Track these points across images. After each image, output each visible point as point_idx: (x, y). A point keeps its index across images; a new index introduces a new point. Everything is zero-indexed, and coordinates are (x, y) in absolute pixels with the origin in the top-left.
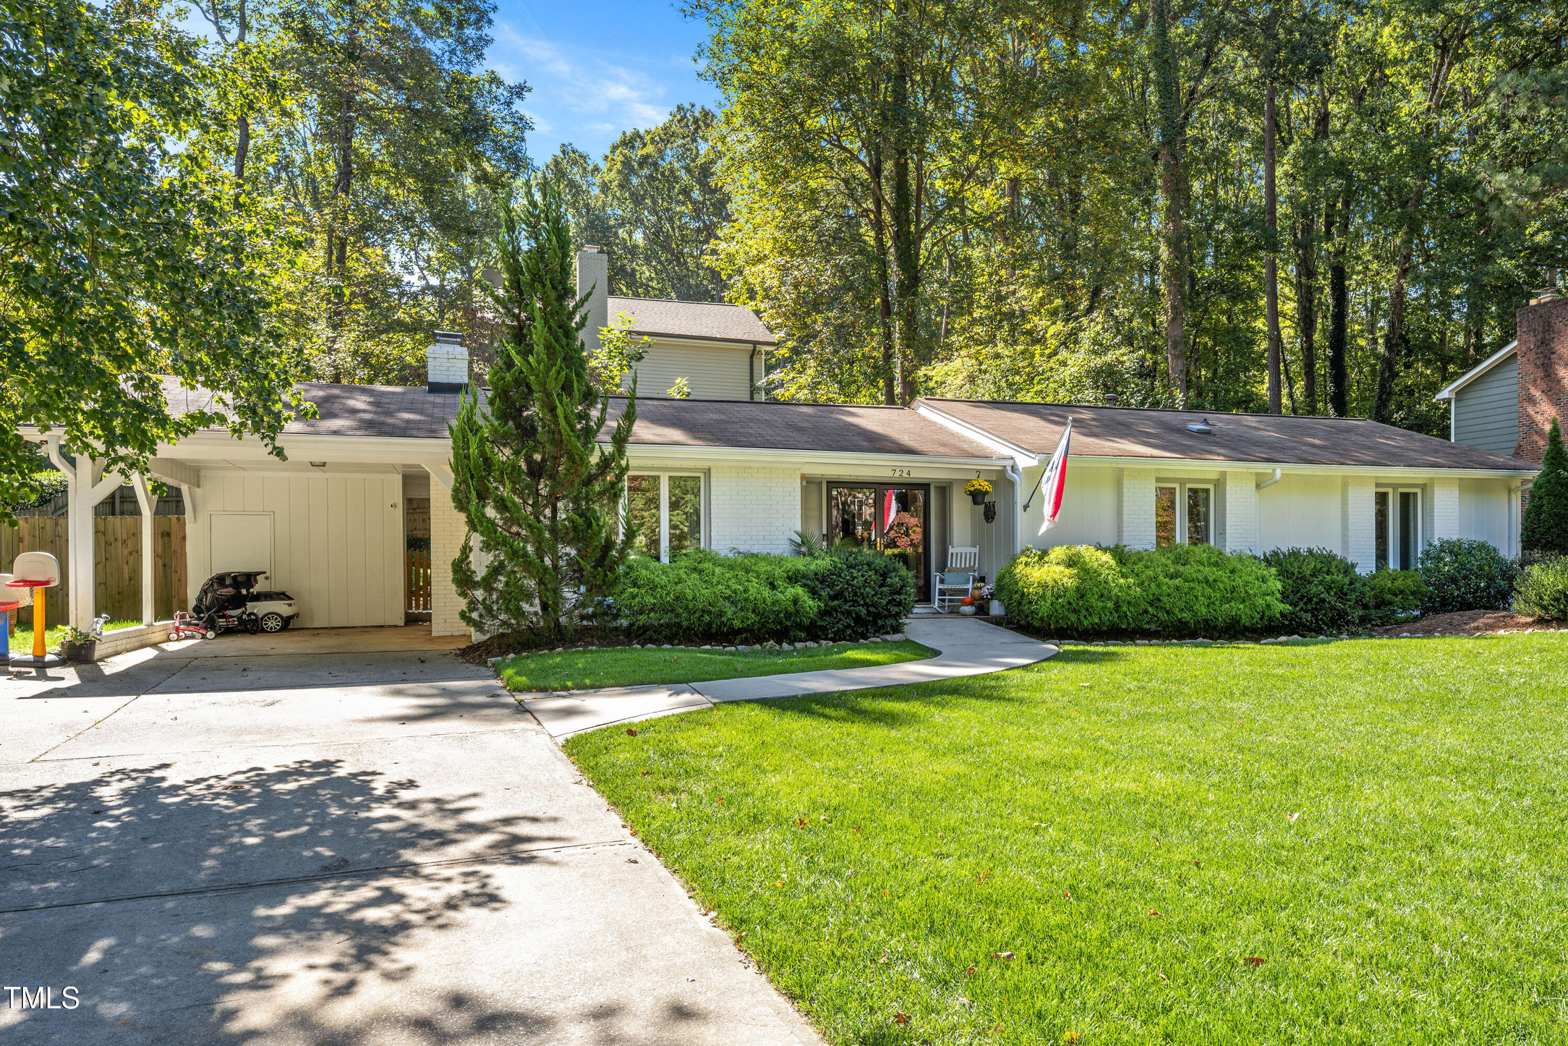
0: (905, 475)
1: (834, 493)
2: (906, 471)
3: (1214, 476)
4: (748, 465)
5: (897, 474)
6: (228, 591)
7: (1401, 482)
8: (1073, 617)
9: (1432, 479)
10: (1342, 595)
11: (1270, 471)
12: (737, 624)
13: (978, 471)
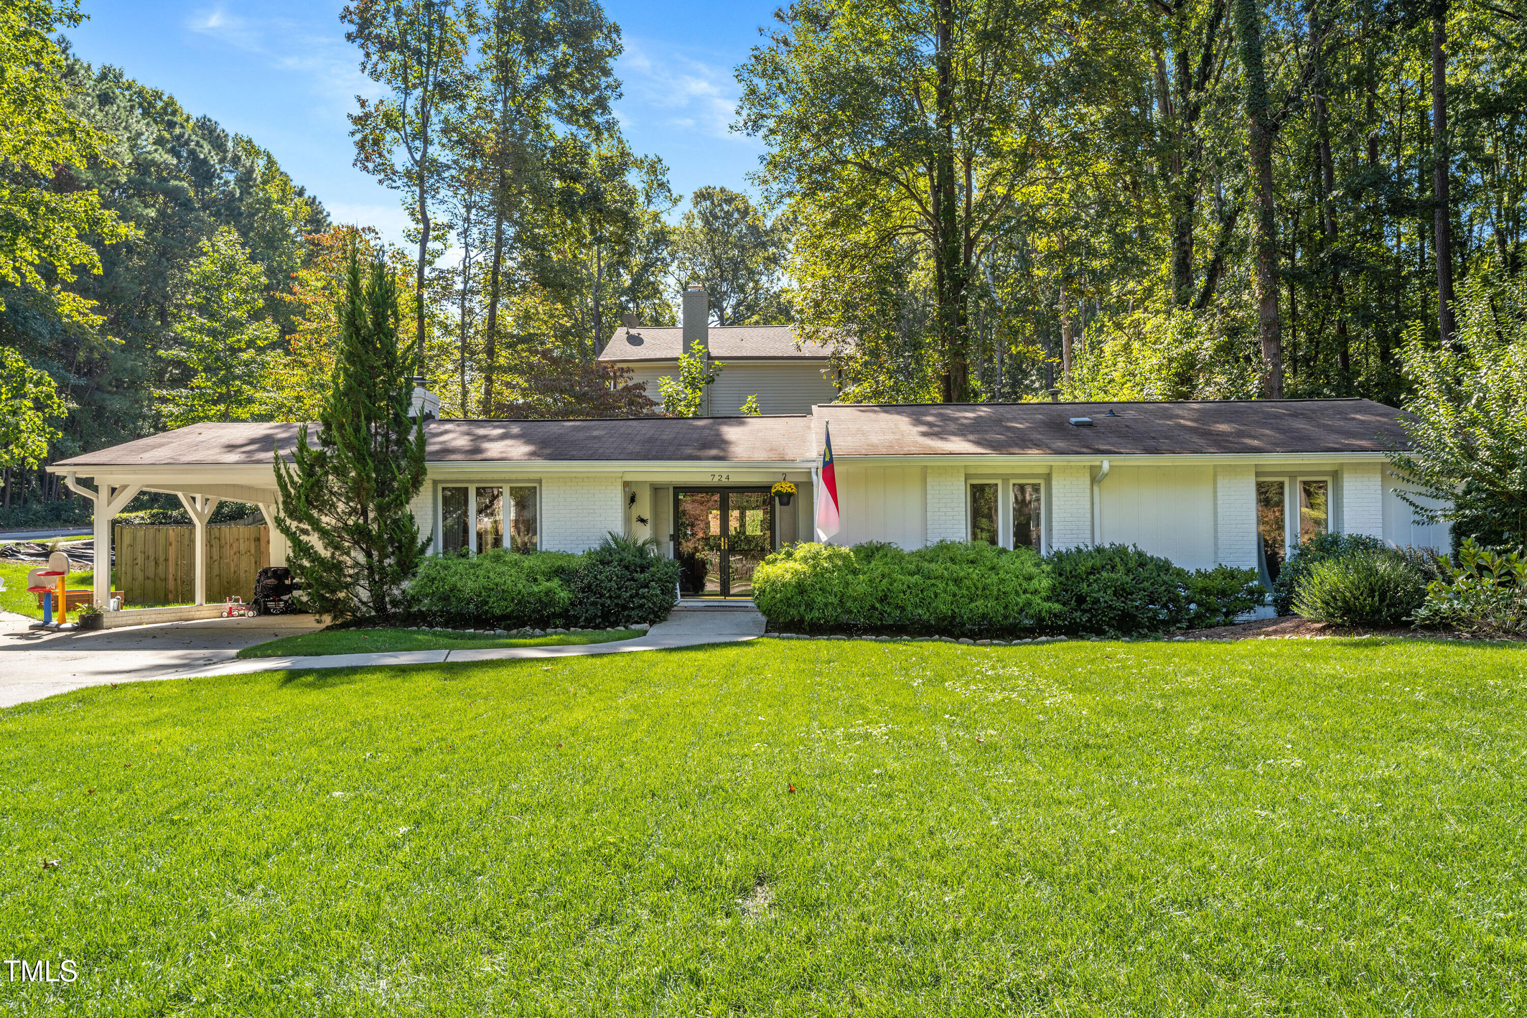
0: (724, 479)
1: (681, 497)
2: (724, 476)
3: (1044, 471)
4: (586, 475)
5: (716, 479)
6: (272, 582)
7: (1302, 469)
8: (793, 612)
9: (1342, 465)
10: (1122, 592)
11: (1098, 463)
12: (498, 612)
13: (784, 474)
